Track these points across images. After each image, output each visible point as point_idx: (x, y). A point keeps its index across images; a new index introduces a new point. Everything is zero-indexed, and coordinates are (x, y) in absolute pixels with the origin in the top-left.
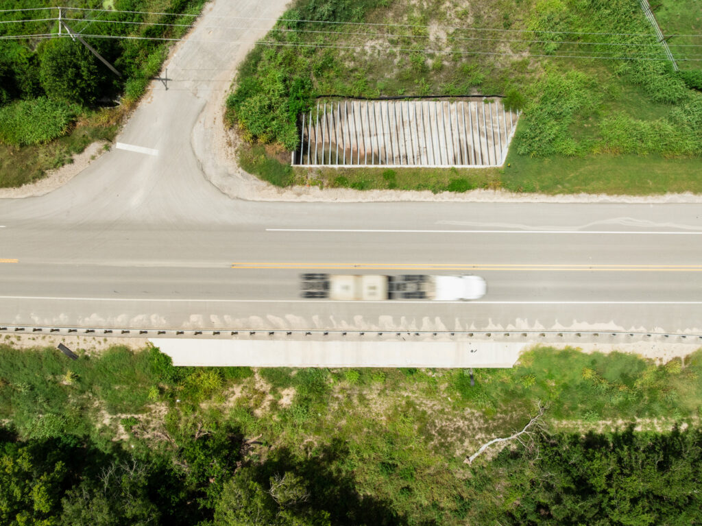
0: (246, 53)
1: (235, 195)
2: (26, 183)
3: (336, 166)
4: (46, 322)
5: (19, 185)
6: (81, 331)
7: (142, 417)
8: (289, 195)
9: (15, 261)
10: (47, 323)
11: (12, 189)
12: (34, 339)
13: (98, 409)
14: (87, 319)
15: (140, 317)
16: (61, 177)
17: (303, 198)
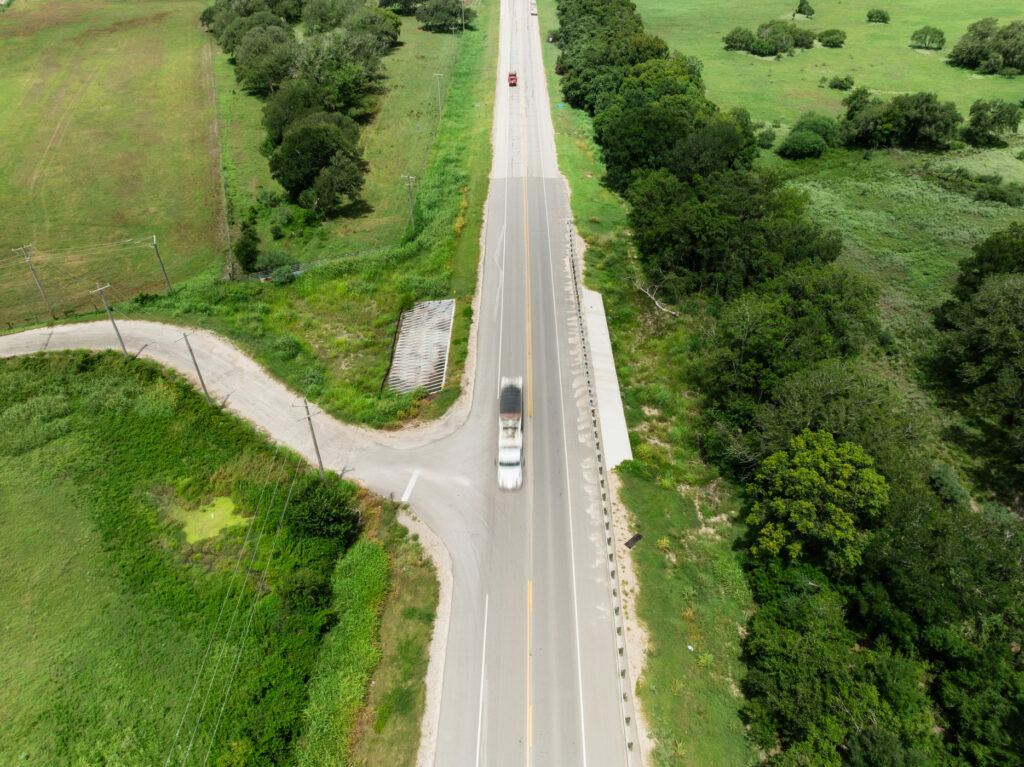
0: (334, 420)
1: (465, 418)
2: (435, 577)
3: (445, 368)
4: (600, 552)
5: (438, 584)
6: (606, 519)
7: (697, 503)
8: (469, 389)
9: (530, 585)
10: (603, 551)
11: (441, 591)
12: (623, 568)
13: (699, 537)
14: (593, 517)
15: (586, 476)
16: (432, 545)
17: (471, 381)
